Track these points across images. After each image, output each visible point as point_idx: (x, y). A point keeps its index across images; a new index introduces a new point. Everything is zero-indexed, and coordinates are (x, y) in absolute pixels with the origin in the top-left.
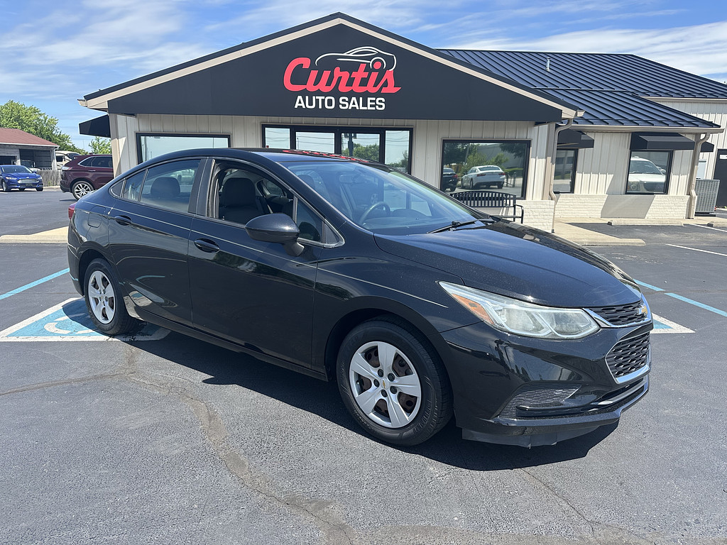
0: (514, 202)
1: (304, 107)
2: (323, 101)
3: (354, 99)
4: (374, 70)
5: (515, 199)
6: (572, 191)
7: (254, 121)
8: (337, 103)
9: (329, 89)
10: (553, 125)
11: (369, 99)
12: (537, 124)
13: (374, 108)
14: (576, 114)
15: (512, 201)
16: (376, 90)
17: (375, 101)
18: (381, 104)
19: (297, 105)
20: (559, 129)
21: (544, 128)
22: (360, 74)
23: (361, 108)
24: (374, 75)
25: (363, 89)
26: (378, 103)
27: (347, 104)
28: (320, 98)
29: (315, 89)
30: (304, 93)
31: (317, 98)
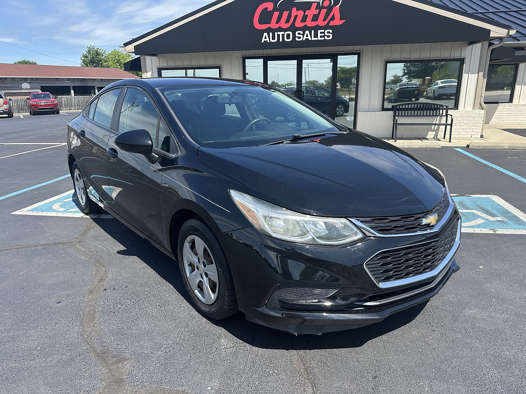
0: (447, 112)
1: (268, 41)
2: (283, 35)
3: (307, 32)
4: (323, 7)
5: (447, 109)
6: (511, 101)
7: (237, 55)
8: (294, 36)
9: (288, 25)
10: (486, 43)
11: (319, 31)
12: (471, 43)
13: (323, 39)
14: (508, 33)
15: (444, 111)
16: (325, 23)
17: (324, 33)
18: (329, 35)
19: (263, 40)
20: (492, 47)
21: (478, 47)
22: (312, 12)
23: (313, 39)
24: (324, 11)
25: (314, 24)
26: (326, 34)
27: (301, 36)
28: (281, 33)
29: (276, 26)
30: (268, 31)
31: (279, 33)
